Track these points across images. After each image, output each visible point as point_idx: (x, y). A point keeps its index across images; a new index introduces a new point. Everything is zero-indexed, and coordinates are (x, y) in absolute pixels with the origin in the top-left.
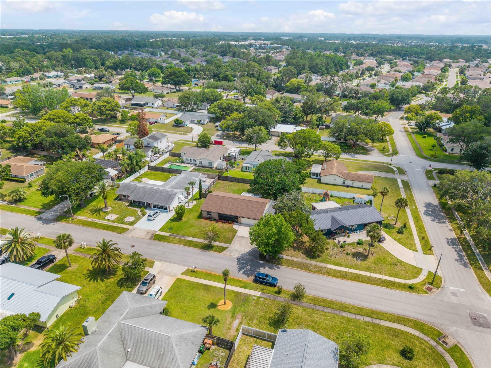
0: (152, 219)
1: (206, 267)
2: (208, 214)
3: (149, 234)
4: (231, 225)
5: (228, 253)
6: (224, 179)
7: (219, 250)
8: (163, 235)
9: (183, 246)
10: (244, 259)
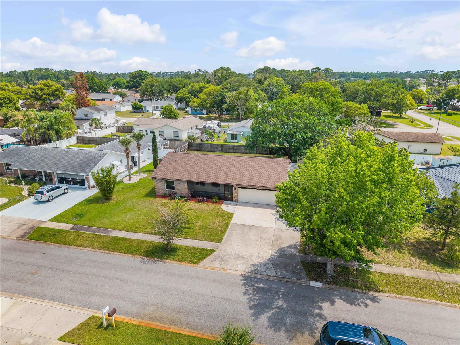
0: (45, 199)
1: (151, 309)
2: (168, 187)
3: (24, 227)
4: (217, 205)
5: (217, 264)
6: (198, 148)
7: (192, 256)
8: (57, 228)
9: (96, 251)
10: (263, 277)
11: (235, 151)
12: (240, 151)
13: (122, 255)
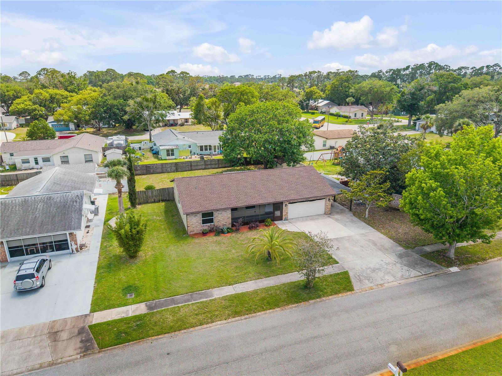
0: (41, 282)
2: (204, 222)
3: (64, 335)
5: (368, 284)
6: (145, 172)
7: (337, 285)
8: (124, 315)
9: (232, 322)
10: (413, 280)
11: (193, 168)
12: (200, 167)
13: (270, 313)
